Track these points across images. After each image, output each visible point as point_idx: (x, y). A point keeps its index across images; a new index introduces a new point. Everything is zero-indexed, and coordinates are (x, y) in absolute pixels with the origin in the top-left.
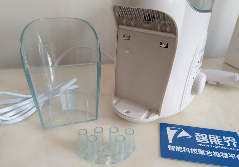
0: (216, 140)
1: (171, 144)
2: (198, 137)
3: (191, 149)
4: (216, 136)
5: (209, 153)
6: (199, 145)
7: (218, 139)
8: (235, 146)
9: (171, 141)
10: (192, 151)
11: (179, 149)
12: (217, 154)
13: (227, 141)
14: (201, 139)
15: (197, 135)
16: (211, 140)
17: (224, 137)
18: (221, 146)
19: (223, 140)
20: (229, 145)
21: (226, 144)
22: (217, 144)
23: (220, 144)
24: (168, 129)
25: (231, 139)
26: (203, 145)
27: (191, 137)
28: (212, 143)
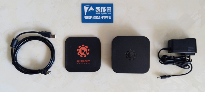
0: (103, 9)
1: (86, 16)
2: (97, 9)
3: (93, 17)
4: (104, 7)
5: (99, 18)
6: (96, 14)
7: (104, 9)
8: (110, 12)
9: (86, 14)
10: (93, 18)
11: (88, 17)
12: (102, 17)
13: (108, 10)
14: (97, 11)
15: (97, 8)
16: (102, 10)
17: (107, 8)
18: (105, 13)
19: (106, 9)
20: (108, 12)
21: (107, 11)
22: (103, 12)
23: (105, 12)
24: (85, 6)
25: (110, 8)
26: (98, 14)
27: (94, 10)
28: (101, 12)
